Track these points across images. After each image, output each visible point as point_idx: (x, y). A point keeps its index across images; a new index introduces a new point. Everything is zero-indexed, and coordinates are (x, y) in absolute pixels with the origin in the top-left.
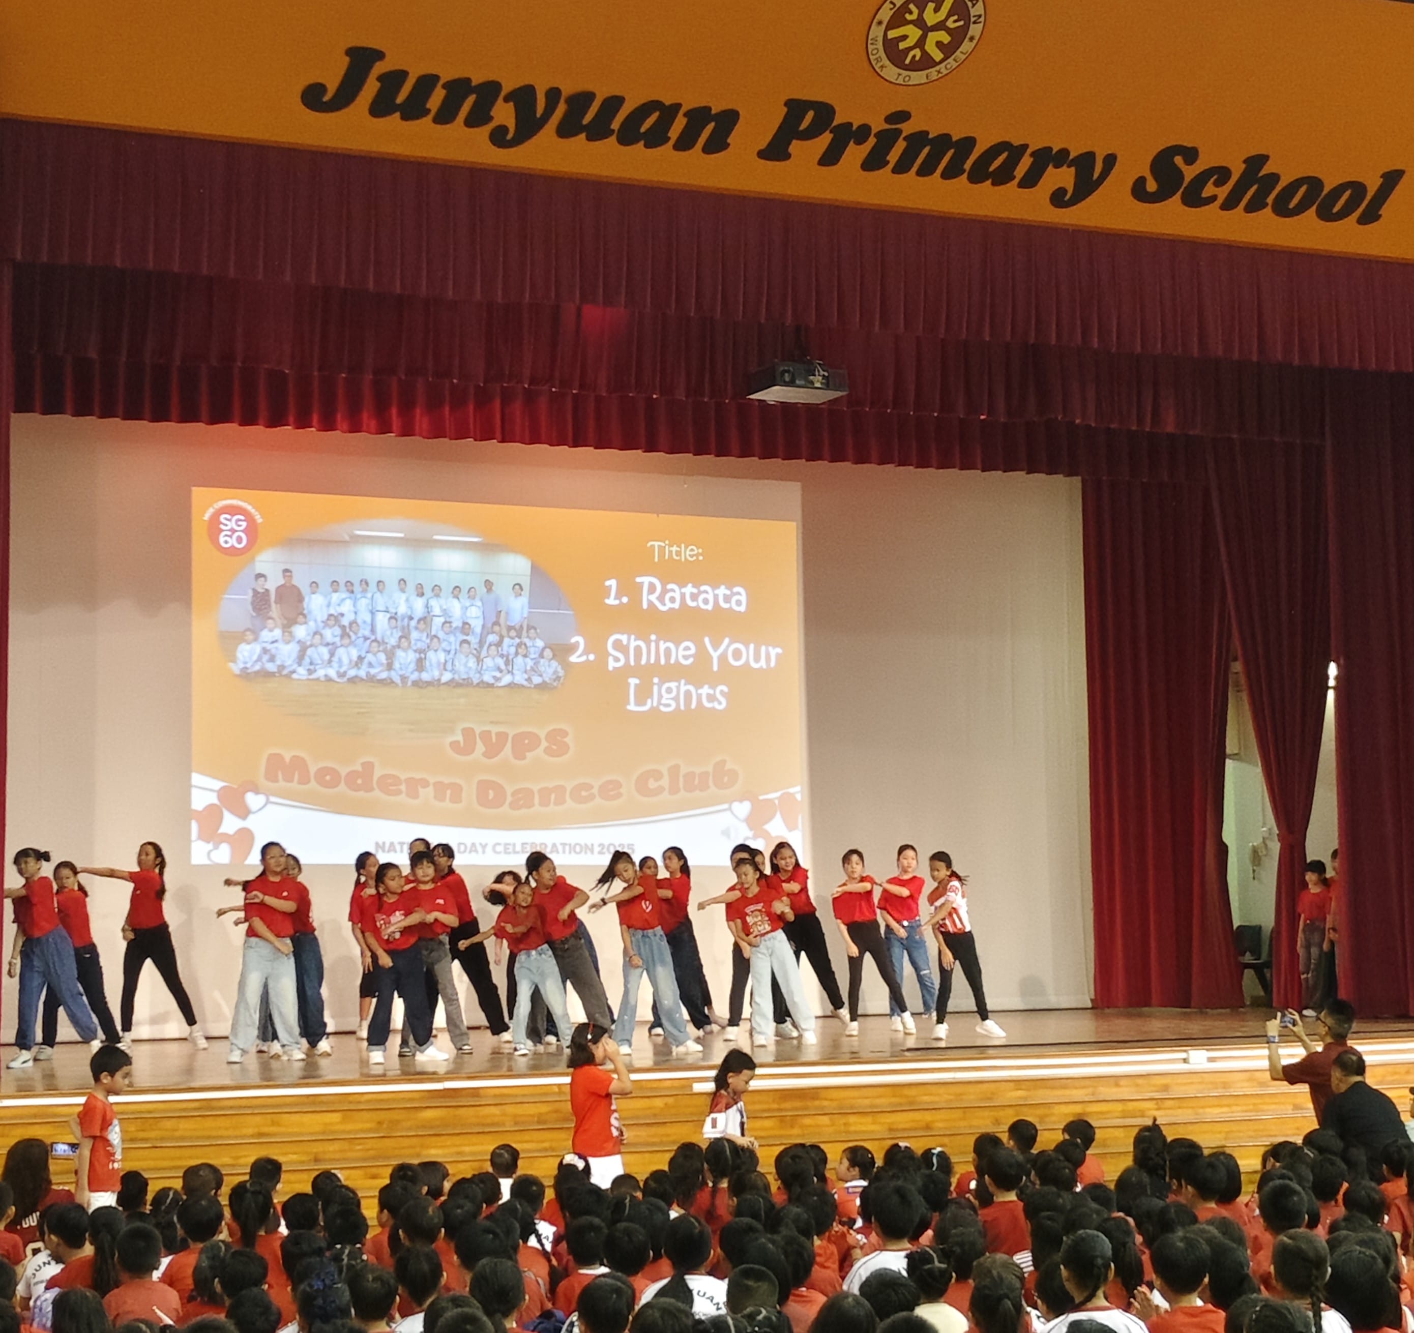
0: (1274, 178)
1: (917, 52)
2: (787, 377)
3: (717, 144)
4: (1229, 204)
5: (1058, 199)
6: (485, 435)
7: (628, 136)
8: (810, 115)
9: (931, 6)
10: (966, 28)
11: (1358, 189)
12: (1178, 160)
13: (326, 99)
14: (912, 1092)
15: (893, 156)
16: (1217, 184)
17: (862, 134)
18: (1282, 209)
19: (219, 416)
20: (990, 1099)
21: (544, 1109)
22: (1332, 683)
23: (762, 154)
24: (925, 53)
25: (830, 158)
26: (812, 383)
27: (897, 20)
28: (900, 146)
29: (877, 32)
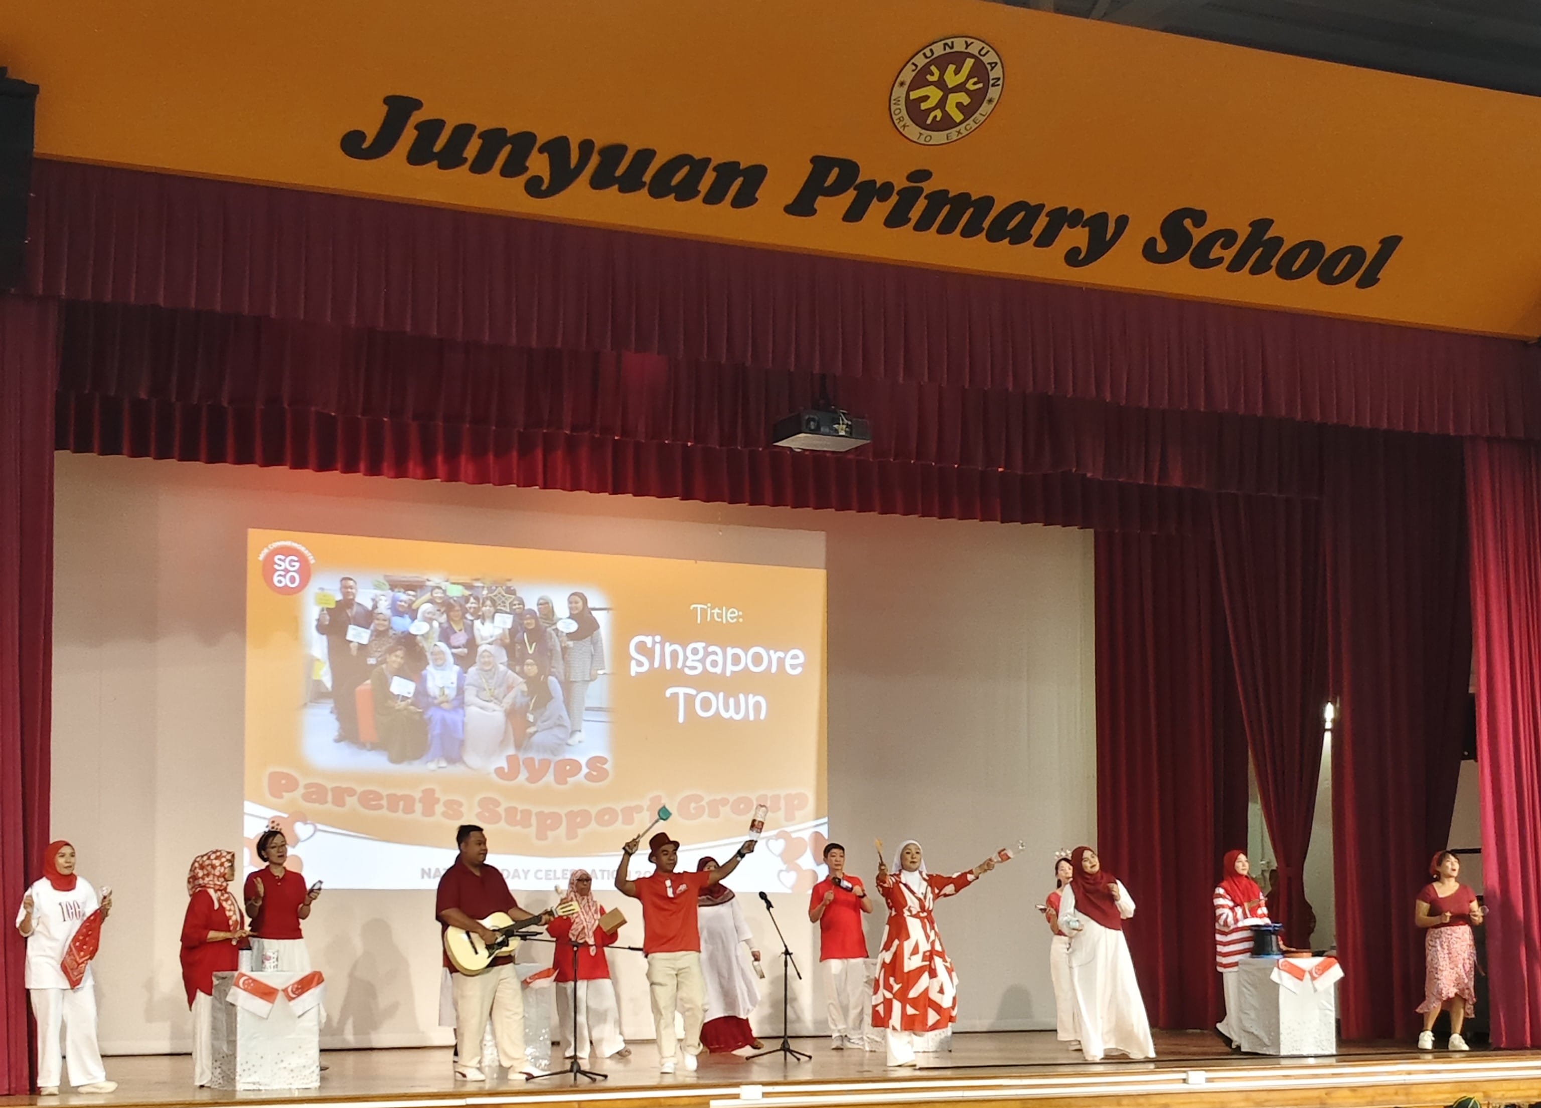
0: (1278, 241)
1: (938, 113)
2: (812, 425)
3: (745, 199)
4: (1235, 266)
5: (1073, 258)
6: (528, 482)
7: (659, 189)
8: (835, 171)
9: (952, 68)
10: (985, 91)
11: (1358, 253)
12: (1188, 223)
13: (364, 146)
15: (915, 214)
16: (1224, 247)
17: (885, 191)
18: (1285, 272)
22: (1328, 725)
23: (789, 209)
24: (946, 114)
26: (836, 431)
27: (919, 81)
28: (921, 204)
29: (900, 93)
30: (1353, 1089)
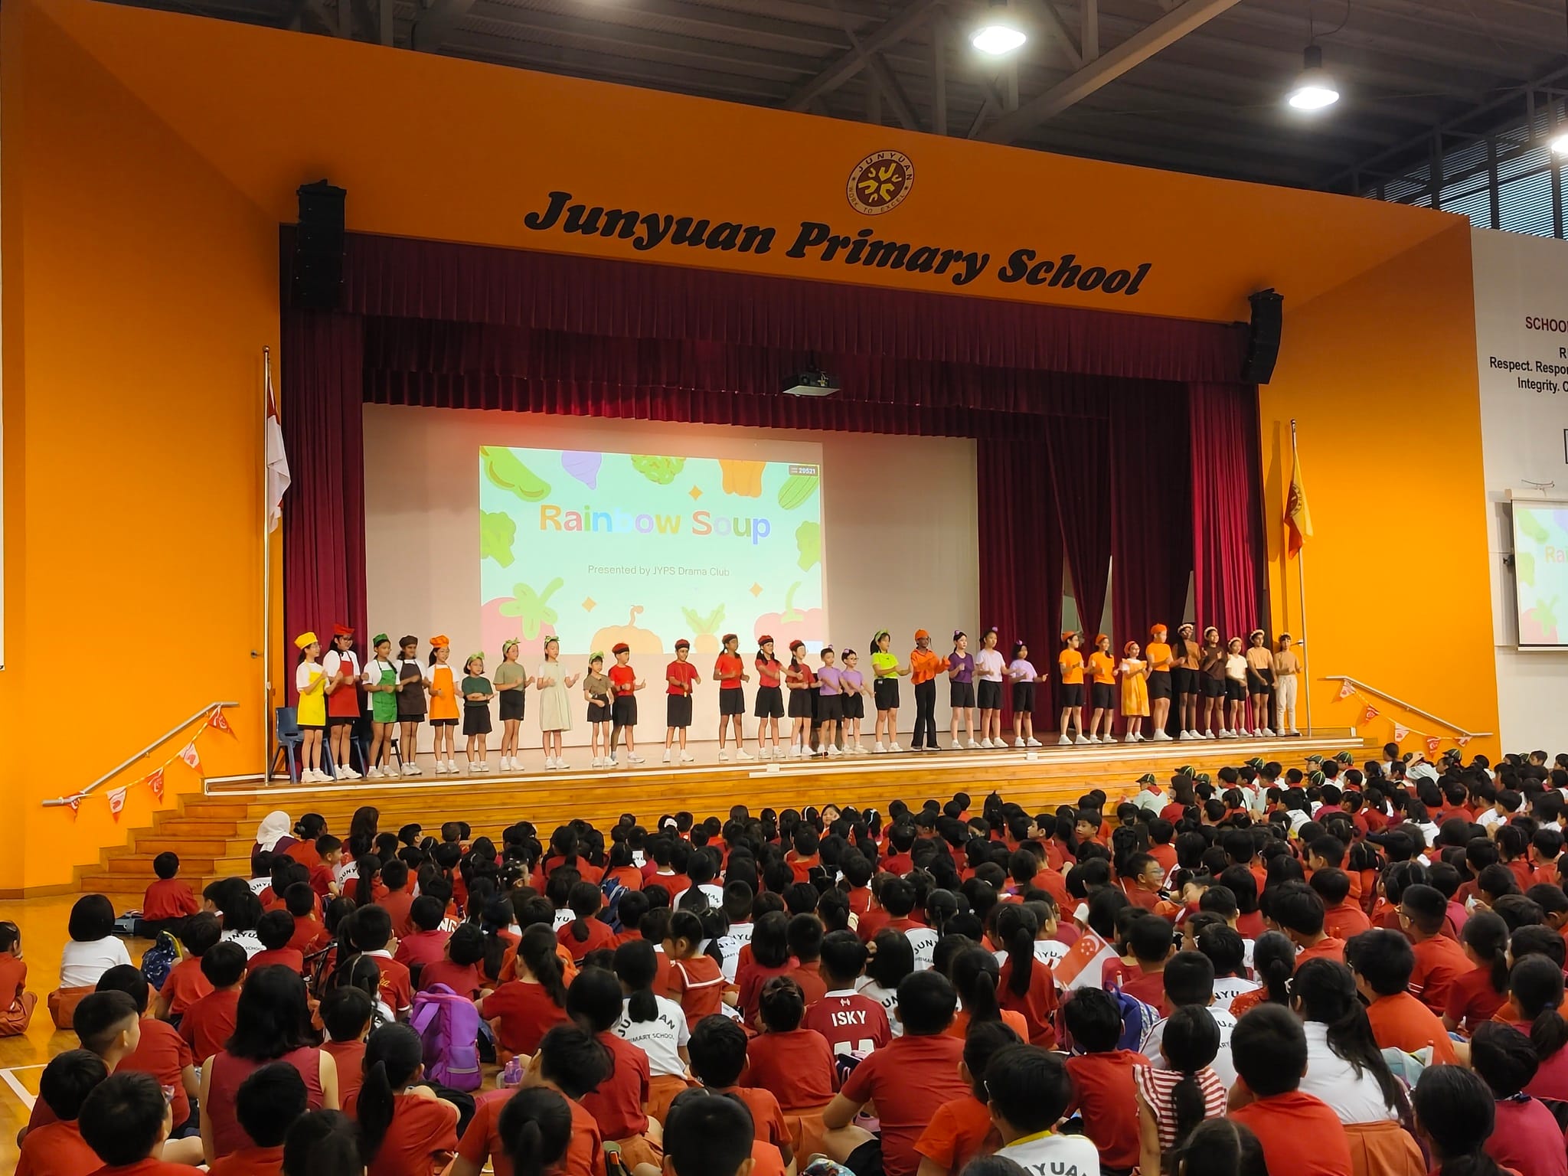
0: (1079, 268)
1: (876, 196)
2: (805, 380)
3: (763, 248)
4: (1053, 283)
5: (957, 279)
6: (641, 415)
7: (712, 243)
8: (816, 231)
9: (883, 169)
10: (903, 182)
11: (1126, 274)
12: (1024, 258)
13: (538, 222)
14: (869, 776)
15: (863, 255)
16: (1046, 271)
17: (846, 242)
18: (1083, 286)
19: (490, 406)
20: (916, 780)
21: (663, 788)
23: (789, 254)
24: (880, 197)
25: (828, 256)
26: (819, 384)
27: (864, 177)
28: (867, 249)
29: (852, 184)
30: (1124, 762)
